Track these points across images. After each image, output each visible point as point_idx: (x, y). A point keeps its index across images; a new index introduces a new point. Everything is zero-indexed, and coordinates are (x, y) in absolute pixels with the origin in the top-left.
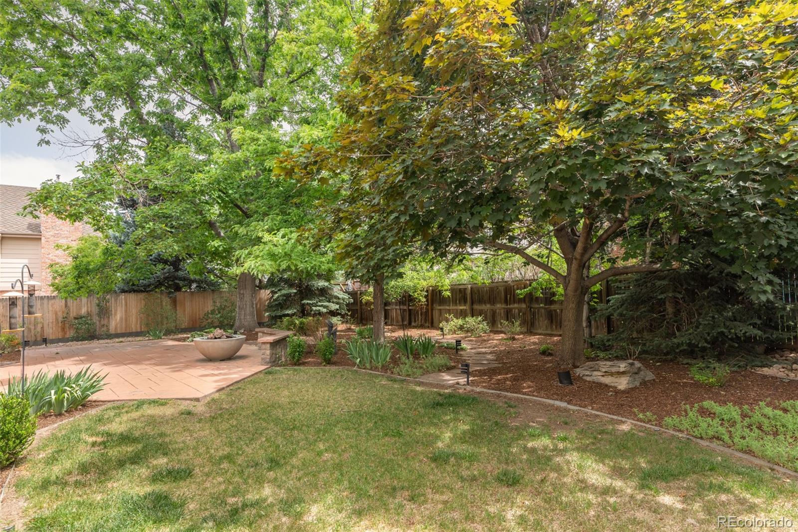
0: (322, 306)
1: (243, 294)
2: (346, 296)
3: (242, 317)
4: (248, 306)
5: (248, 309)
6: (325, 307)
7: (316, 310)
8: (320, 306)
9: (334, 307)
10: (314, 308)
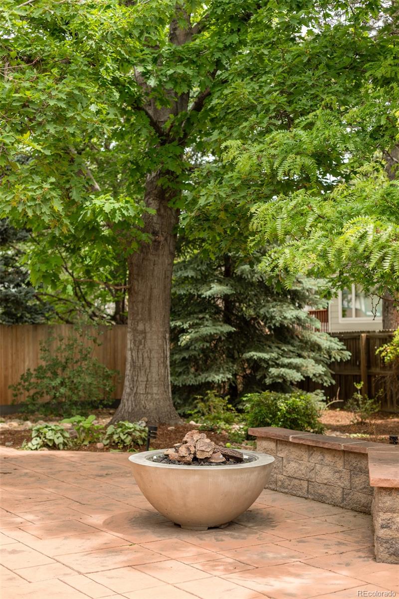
0: (289, 366)
1: (144, 332)
2: (336, 345)
3: (141, 390)
4: (155, 363)
5: (154, 370)
6: (297, 368)
7: (278, 377)
8: (283, 366)
9: (314, 368)
10: (274, 371)
